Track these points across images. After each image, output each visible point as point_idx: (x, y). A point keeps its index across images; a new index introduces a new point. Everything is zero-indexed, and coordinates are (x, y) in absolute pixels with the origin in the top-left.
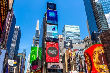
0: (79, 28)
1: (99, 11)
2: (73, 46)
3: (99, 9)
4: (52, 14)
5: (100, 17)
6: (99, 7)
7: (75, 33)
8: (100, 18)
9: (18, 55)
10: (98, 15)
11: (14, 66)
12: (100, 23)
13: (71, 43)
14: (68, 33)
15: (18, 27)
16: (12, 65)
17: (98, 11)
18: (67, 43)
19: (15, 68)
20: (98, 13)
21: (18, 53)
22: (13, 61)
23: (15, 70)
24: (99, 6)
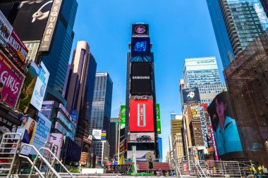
1: (238, 21)
3: (236, 17)
5: (238, 32)
6: (236, 14)
8: (239, 36)
10: (234, 29)
11: (102, 139)
12: (239, 45)
14: (193, 74)
15: (106, 74)
16: (99, 138)
17: (234, 21)
19: (103, 142)
20: (235, 25)
22: (100, 131)
23: (103, 146)
24: (237, 10)
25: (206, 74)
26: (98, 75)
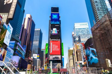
0: (88, 24)
1: (98, 7)
2: (81, 40)
3: (97, 5)
4: (55, 17)
5: (98, 12)
6: (97, 4)
7: (84, 29)
8: (98, 14)
9: (42, 50)
10: (96, 10)
11: (38, 58)
12: (98, 17)
13: (79, 38)
14: (78, 30)
15: (39, 29)
16: (36, 58)
17: (96, 7)
18: (76, 38)
19: (38, 60)
20: (97, 9)
21: (42, 49)
22: (37, 55)
23: (38, 61)
24: (98, 2)
25: (83, 30)
26: (35, 30)
